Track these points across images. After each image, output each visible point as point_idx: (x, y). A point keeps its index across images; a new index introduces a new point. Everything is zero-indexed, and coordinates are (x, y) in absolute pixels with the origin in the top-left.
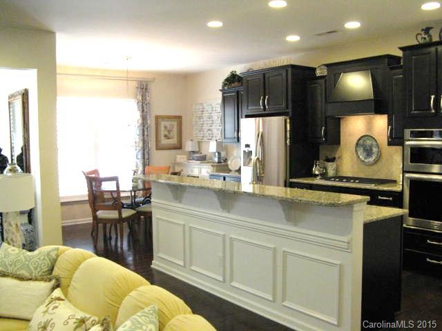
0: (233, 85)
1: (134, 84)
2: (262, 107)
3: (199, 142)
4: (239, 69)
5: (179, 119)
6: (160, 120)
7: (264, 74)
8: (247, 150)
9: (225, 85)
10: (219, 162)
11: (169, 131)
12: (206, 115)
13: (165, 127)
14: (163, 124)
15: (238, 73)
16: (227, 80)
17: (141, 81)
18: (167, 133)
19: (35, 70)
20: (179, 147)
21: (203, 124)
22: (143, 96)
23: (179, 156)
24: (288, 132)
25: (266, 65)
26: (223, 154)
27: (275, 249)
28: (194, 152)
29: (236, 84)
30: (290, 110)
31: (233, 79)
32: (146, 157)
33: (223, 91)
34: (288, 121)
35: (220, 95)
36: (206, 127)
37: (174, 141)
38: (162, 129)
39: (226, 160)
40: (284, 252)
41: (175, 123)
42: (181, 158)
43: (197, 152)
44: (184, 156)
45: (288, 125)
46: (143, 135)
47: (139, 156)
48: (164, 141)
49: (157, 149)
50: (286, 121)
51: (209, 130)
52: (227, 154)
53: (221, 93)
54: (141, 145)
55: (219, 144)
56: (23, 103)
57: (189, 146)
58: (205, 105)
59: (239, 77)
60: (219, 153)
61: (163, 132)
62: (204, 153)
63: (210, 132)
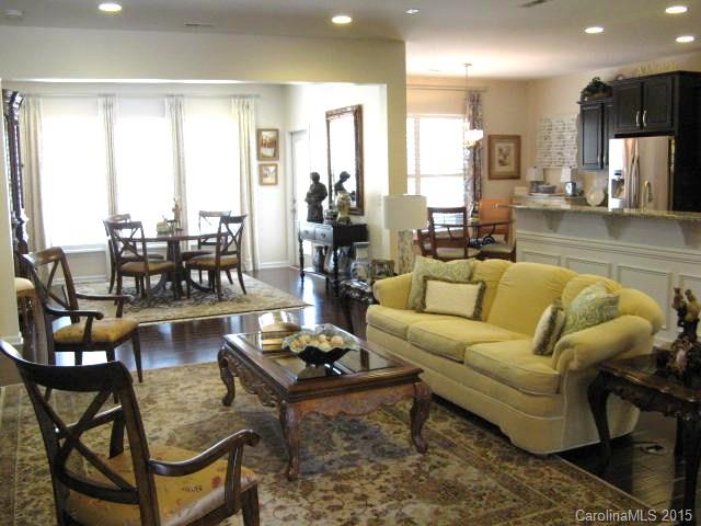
0: (596, 96)
1: (463, 95)
2: (638, 125)
3: (544, 170)
4: (605, 75)
5: (517, 139)
6: (493, 141)
7: (642, 83)
8: (616, 178)
9: (583, 96)
10: (574, 195)
11: (505, 157)
12: (554, 133)
13: (500, 150)
14: (498, 145)
15: (602, 80)
16: (588, 89)
17: (470, 91)
18: (501, 158)
19: (385, 86)
20: (516, 176)
21: (550, 146)
22: (474, 110)
23: (517, 188)
24: (673, 157)
25: (643, 70)
26: (579, 186)
27: (670, 274)
28: (538, 183)
29: (601, 94)
30: (676, 129)
31: (595, 88)
32: (478, 188)
33: (582, 103)
34: (673, 141)
35: (578, 108)
36: (554, 150)
37: (510, 169)
38: (497, 153)
39: (582, 193)
40: (682, 276)
41: (512, 145)
42: (520, 190)
43: (542, 183)
44: (525, 188)
45: (673, 147)
46: (474, 160)
47: (469, 188)
48: (498, 169)
49: (490, 178)
50: (670, 142)
51: (559, 153)
52: (584, 184)
53: (579, 106)
54: (471, 173)
55: (574, 172)
56: (356, 122)
57: (532, 175)
58: (554, 122)
59: (605, 85)
60: (574, 184)
61: (497, 157)
62: (553, 183)
63: (559, 156)
